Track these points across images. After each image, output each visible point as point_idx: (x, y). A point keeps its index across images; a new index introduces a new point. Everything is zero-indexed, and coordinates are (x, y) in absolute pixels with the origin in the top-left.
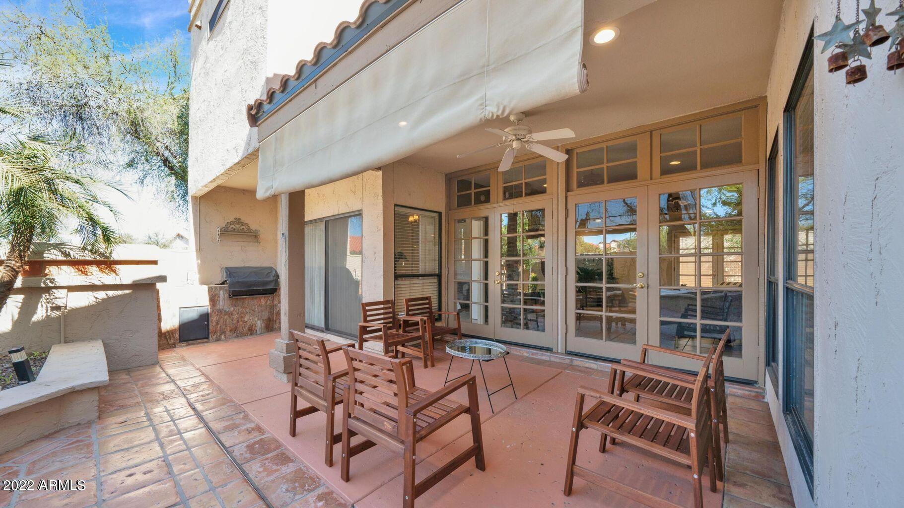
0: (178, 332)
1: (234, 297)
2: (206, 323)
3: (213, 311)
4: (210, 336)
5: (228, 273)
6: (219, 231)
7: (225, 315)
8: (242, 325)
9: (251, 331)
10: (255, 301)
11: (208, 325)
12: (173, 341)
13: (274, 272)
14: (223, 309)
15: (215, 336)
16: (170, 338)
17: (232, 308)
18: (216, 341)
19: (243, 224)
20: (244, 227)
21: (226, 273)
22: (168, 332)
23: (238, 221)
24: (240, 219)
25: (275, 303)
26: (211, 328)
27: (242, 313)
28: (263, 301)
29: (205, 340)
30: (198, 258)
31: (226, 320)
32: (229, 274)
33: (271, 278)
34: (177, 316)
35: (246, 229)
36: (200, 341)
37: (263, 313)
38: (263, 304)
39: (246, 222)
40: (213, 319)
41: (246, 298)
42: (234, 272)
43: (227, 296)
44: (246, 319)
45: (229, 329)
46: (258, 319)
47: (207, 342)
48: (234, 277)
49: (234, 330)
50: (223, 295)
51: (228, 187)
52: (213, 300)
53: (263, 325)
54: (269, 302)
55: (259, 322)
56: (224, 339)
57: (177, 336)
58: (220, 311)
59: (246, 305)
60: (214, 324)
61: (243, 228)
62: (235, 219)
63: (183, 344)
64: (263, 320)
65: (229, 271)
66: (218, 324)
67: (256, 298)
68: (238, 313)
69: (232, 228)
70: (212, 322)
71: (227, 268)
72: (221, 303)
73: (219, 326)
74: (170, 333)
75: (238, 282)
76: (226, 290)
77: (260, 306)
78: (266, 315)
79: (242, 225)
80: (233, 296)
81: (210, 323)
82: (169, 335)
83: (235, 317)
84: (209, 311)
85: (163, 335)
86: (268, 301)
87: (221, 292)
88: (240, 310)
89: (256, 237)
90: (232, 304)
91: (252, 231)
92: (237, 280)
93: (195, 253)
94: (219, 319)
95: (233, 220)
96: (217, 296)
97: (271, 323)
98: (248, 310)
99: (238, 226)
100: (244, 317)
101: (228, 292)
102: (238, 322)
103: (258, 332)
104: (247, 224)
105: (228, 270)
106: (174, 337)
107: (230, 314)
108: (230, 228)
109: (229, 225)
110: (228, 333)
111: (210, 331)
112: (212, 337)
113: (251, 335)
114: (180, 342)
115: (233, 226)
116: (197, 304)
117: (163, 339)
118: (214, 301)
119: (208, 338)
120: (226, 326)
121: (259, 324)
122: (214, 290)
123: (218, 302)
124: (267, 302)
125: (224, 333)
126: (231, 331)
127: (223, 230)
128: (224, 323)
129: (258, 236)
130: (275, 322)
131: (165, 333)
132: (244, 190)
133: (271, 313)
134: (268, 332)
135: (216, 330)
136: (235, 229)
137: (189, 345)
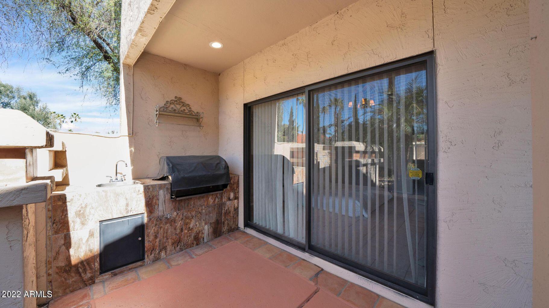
0: (98, 260)
1: (178, 199)
2: (140, 239)
3: (150, 219)
4: (146, 256)
5: (171, 165)
6: (157, 111)
7: (166, 223)
8: (187, 233)
9: (197, 240)
10: (202, 200)
11: (143, 241)
12: (89, 275)
13: (224, 163)
14: (163, 216)
15: (153, 255)
16: (85, 270)
17: (175, 213)
18: (154, 261)
19: (184, 104)
20: (185, 108)
21: (168, 165)
22: (82, 262)
23: (178, 100)
24: (180, 98)
25: (223, 200)
26: (147, 244)
27: (187, 218)
28: (211, 200)
29: (139, 263)
30: (130, 146)
31: (167, 230)
32: (172, 167)
33: (222, 171)
34: (97, 234)
35: (187, 111)
36: (130, 266)
37: (211, 215)
38: (211, 203)
39: (187, 103)
40: (150, 232)
41: (191, 198)
42: (178, 164)
43: (168, 196)
44: (191, 226)
45: (170, 241)
46: (206, 224)
47: (141, 266)
48: (179, 171)
49: (177, 242)
50: (163, 196)
51: (168, 59)
52: (150, 204)
53: (211, 230)
54: (217, 200)
55: (206, 227)
56: (165, 256)
57: (97, 265)
58: (159, 219)
59: (192, 207)
60: (152, 238)
61: (184, 110)
62: (176, 97)
63: (107, 275)
64: (211, 223)
65: (172, 163)
66: (156, 237)
67: (203, 197)
68: (182, 219)
69: (172, 108)
70: (148, 236)
71: (168, 158)
72: (161, 208)
73: (158, 240)
74: (85, 263)
75: (184, 178)
76: (167, 189)
77: (208, 206)
78: (213, 217)
79: (183, 106)
80: (177, 197)
81: (146, 238)
82: (84, 265)
83: (179, 224)
84: (146, 220)
85: (74, 269)
86: (217, 198)
87: (161, 192)
88: (184, 215)
89: (198, 120)
90: (174, 208)
91: (194, 114)
92: (182, 176)
93: (127, 139)
94: (158, 231)
95: (174, 99)
96: (155, 198)
97: (219, 226)
98: (194, 213)
99: (178, 107)
100: (190, 223)
101: (170, 191)
102: (182, 230)
103: (205, 240)
104: (188, 105)
105: (169, 160)
106: (91, 269)
107: (172, 222)
108: (170, 109)
109: (168, 105)
110: (169, 248)
111: (146, 249)
112: (148, 258)
113: (197, 245)
114: (101, 273)
115: (172, 106)
116: (127, 212)
117: (73, 274)
118: (152, 206)
119: (143, 259)
120: (167, 239)
121: (207, 229)
122: (151, 190)
123: (156, 206)
124: (215, 200)
125: (165, 248)
126: (173, 244)
127: (162, 109)
128: (165, 235)
129: (201, 120)
130: (224, 224)
131: (76, 266)
132: (185, 65)
133: (220, 214)
134: (216, 237)
135: (154, 245)
136: (175, 110)
137: (115, 275)
